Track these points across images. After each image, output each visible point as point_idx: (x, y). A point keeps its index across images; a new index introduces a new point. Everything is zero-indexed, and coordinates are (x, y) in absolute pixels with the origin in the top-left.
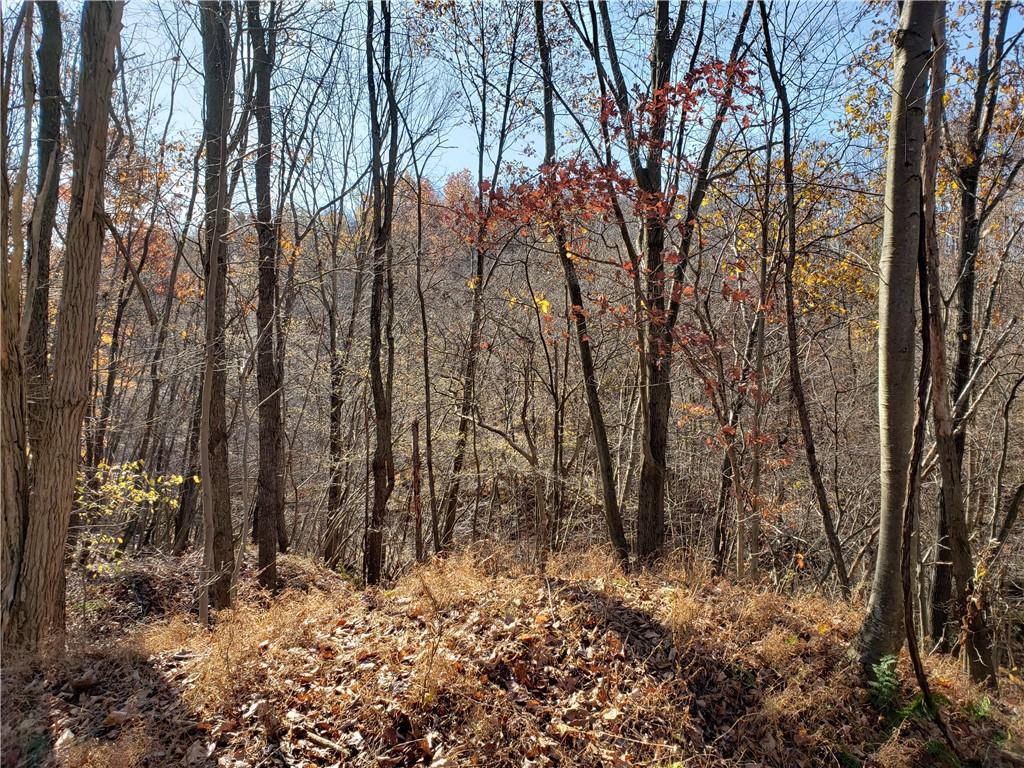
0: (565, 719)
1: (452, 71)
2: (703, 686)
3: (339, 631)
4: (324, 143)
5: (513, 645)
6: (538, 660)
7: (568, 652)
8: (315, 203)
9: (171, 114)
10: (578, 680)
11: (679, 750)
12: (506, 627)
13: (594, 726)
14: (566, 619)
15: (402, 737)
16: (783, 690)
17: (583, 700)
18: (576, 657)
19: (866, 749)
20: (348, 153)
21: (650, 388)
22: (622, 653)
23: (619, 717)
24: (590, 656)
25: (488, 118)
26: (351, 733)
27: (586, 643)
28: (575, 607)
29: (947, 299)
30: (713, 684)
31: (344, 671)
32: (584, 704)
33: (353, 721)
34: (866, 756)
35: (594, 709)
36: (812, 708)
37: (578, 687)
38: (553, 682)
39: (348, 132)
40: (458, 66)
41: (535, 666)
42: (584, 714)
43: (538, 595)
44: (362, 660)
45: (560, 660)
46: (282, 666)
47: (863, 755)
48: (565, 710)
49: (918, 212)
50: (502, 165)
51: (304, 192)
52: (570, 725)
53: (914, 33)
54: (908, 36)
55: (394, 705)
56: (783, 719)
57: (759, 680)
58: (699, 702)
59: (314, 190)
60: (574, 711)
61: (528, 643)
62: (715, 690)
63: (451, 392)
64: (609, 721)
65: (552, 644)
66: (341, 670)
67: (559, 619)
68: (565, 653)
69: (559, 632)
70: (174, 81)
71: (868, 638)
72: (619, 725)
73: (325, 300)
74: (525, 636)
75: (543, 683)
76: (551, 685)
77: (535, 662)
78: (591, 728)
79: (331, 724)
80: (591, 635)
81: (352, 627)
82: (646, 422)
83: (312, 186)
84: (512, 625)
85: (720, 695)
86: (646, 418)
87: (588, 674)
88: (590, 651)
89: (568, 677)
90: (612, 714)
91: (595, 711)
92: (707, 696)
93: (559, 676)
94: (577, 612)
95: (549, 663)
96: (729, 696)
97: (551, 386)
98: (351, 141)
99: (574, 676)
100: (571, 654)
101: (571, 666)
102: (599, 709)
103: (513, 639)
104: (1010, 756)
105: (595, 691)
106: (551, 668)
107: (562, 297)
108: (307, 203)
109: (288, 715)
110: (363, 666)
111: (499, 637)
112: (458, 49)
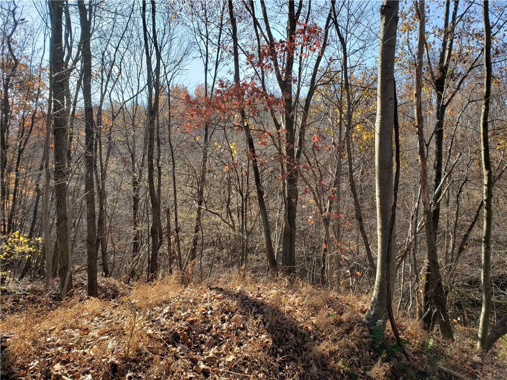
0: (204, 362)
1: (190, 31)
2: (282, 341)
3: (96, 319)
4: (127, 69)
5: (184, 324)
6: (196, 331)
7: (213, 326)
8: (123, 99)
9: (44, 52)
10: (217, 341)
11: (264, 376)
12: (182, 314)
13: (220, 365)
14: (215, 308)
15: (113, 376)
16: (322, 342)
17: (216, 351)
18: (217, 329)
19: (365, 369)
20: (140, 74)
21: (287, 190)
22: (242, 326)
23: (234, 359)
24: (224, 328)
25: (210, 55)
26: (86, 375)
27: (223, 321)
28: (221, 302)
29: (427, 143)
30: (287, 340)
31: (91, 341)
32: (216, 354)
33: (89, 368)
34: (365, 373)
35: (222, 356)
36: (338, 350)
37: (216, 344)
38: (203, 342)
39: (139, 63)
40: (193, 29)
41: (194, 334)
42: (216, 359)
43: (203, 297)
44: (102, 335)
45: (208, 331)
46: (59, 340)
47: (363, 372)
48: (206, 357)
49: (393, 98)
50: (216, 79)
51: (118, 93)
52: (207, 365)
53: (389, 7)
54: (386, 8)
55: (112, 359)
56: (323, 356)
57: (312, 337)
58: (279, 350)
59: (123, 93)
60: (210, 357)
61: (192, 322)
62: (288, 343)
63: (192, 194)
64: (228, 362)
65: (205, 322)
66: (89, 341)
67: (211, 309)
68: (212, 327)
69: (209, 316)
70: (45, 35)
71: (372, 313)
72: (233, 364)
73: (129, 148)
74: (191, 319)
75: (197, 343)
76: (201, 344)
77: (195, 332)
78: (218, 366)
79: (77, 371)
80: (227, 317)
81: (104, 317)
82: (285, 207)
83: (122, 91)
84: (186, 313)
85: (290, 346)
86: (285, 205)
87: (222, 337)
88: (225, 325)
89: (211, 339)
90: (230, 358)
91: (222, 357)
92: (283, 347)
93: (206, 339)
94: (222, 305)
95: (202, 333)
96: (295, 347)
97: (240, 190)
98: (141, 67)
99: (214, 339)
100: (215, 327)
101: (214, 334)
102: (224, 356)
103: (184, 320)
104: (443, 369)
105: (224, 346)
106: (203, 335)
107: (244, 145)
108: (119, 99)
109: (55, 367)
110: (102, 338)
111: (177, 320)
112: (193, 20)
